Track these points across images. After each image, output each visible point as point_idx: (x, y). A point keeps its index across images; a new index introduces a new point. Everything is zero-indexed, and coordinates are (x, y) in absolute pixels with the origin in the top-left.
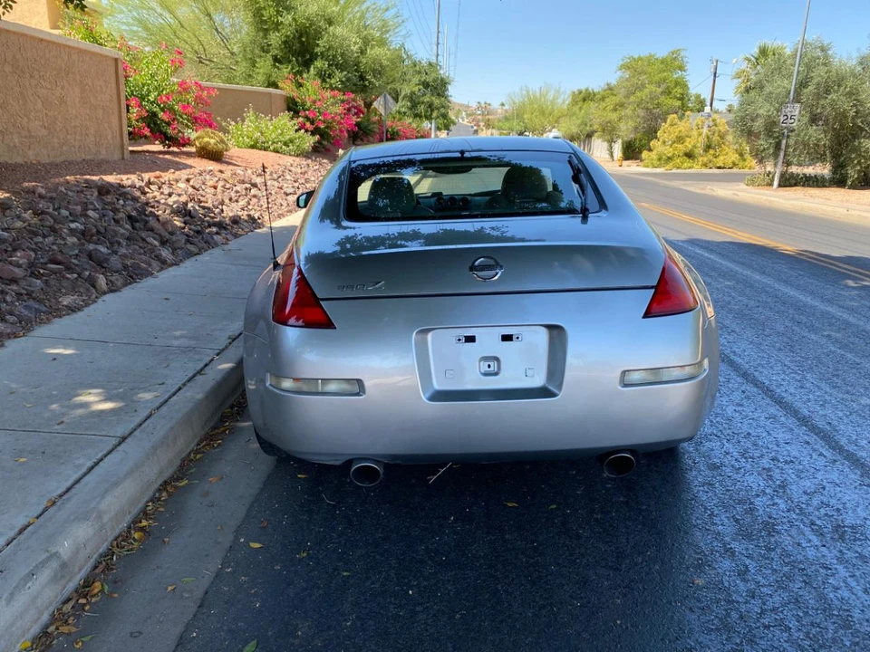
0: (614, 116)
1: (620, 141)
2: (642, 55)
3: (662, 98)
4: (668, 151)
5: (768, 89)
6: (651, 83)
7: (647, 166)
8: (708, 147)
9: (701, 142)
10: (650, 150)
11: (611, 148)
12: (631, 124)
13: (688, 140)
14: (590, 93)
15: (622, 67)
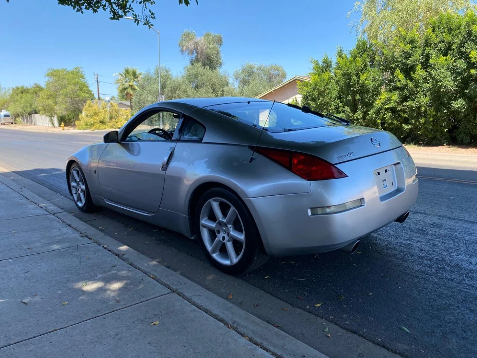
0: (50, 102)
1: (56, 116)
2: (59, 69)
3: (79, 93)
4: (91, 121)
6: (69, 83)
7: (80, 129)
8: (111, 118)
9: (108, 115)
10: (80, 120)
11: (52, 120)
12: (63, 106)
13: (100, 114)
14: (25, 89)
15: (48, 75)
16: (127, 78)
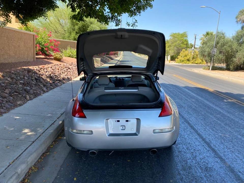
1: (170, 55)
2: (177, 33)
3: (181, 45)
4: (183, 59)
5: (208, 44)
6: (178, 40)
7: (177, 63)
8: (193, 58)
9: (191, 57)
10: (178, 58)
12: (173, 51)
13: (188, 56)
15: (171, 36)
16: (207, 37)
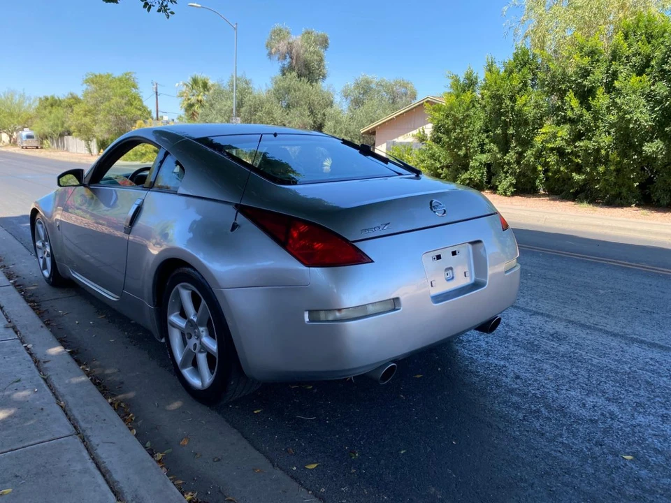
1: (95, 140)
2: (102, 74)
6: (115, 95)
11: (89, 145)
12: (105, 127)
14: (56, 101)
15: (87, 81)
16: (194, 91)
